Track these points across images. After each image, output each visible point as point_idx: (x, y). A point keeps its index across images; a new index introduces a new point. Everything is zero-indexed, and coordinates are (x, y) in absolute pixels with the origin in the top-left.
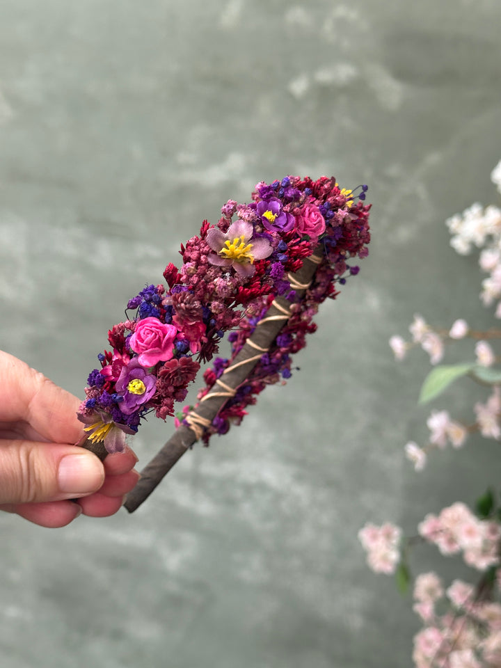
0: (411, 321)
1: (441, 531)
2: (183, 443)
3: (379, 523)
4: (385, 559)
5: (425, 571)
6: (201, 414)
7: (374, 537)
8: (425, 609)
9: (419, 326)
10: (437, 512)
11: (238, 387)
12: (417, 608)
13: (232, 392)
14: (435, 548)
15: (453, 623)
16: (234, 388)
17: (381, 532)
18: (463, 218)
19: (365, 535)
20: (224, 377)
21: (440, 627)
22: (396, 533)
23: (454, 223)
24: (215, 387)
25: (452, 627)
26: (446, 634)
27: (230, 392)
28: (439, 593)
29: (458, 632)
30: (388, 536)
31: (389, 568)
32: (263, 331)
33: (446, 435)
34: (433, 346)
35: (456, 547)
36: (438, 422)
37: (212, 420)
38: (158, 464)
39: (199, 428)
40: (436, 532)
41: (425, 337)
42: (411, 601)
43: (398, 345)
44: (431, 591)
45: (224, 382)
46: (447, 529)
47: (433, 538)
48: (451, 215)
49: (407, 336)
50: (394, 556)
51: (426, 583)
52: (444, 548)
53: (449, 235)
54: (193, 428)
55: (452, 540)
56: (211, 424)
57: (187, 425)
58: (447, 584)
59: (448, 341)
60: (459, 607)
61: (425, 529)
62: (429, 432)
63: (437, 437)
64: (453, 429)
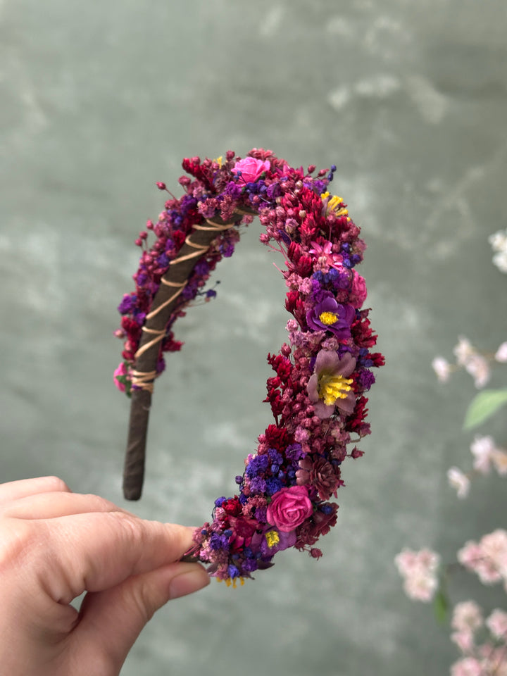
0: (456, 343)
1: (482, 559)
3: (415, 548)
4: (422, 586)
7: (411, 563)
8: (464, 639)
9: (464, 349)
12: (455, 637)
14: (475, 577)
15: (493, 653)
17: (418, 557)
19: (402, 561)
21: (478, 658)
22: (434, 559)
23: (497, 240)
25: (491, 658)
26: (485, 664)
28: (478, 622)
29: (497, 663)
30: (426, 562)
31: (426, 595)
33: (491, 463)
34: (479, 370)
35: (497, 576)
36: (482, 448)
40: (476, 560)
41: (470, 359)
42: (448, 630)
43: (441, 367)
44: (470, 621)
46: (489, 557)
47: (473, 565)
48: (494, 232)
49: (452, 360)
50: (432, 583)
51: (465, 612)
52: (484, 575)
53: (492, 252)
55: (493, 568)
58: (486, 613)
59: (494, 365)
60: (499, 638)
61: (465, 556)
62: (472, 457)
63: (481, 463)
64: (499, 457)
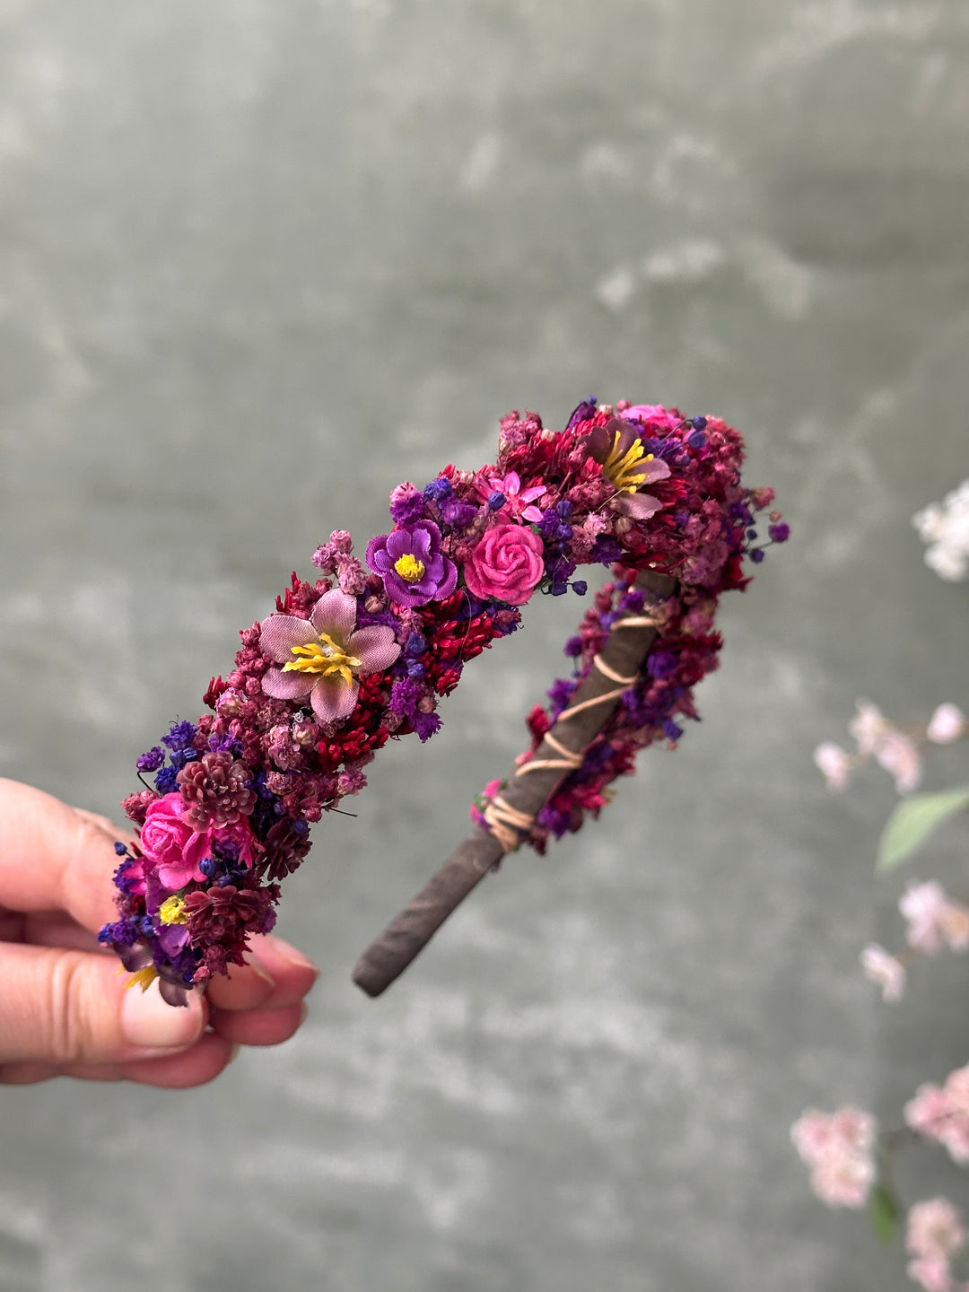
0: (852, 713)
1: (949, 1116)
2: (475, 863)
3: (829, 1108)
4: (845, 1178)
5: (925, 1195)
6: (514, 803)
7: (822, 1136)
8: (932, 1271)
9: (868, 723)
10: (940, 1079)
11: (584, 749)
12: (915, 1270)
13: (575, 761)
14: (942, 1152)
16: (576, 752)
17: (834, 1123)
18: (944, 510)
19: (804, 1134)
20: (559, 729)
22: (865, 1125)
23: (929, 522)
24: (542, 750)
27: (569, 760)
28: (957, 1238)
30: (850, 1133)
31: (854, 1196)
32: (622, 644)
33: (939, 930)
34: (900, 760)
36: (922, 905)
37: (536, 815)
38: (426, 905)
39: (507, 831)
40: (941, 1118)
41: (881, 742)
42: (905, 1257)
43: (831, 760)
44: (940, 1236)
45: (557, 738)
46: (961, 1111)
47: (935, 1130)
48: (921, 506)
49: (848, 743)
50: (864, 1171)
51: (929, 1219)
52: (958, 1146)
53: (920, 546)
54: (498, 831)
56: (535, 823)
57: (486, 826)
59: (927, 749)
61: (919, 1113)
62: (904, 924)
63: (920, 933)
64: (952, 917)
